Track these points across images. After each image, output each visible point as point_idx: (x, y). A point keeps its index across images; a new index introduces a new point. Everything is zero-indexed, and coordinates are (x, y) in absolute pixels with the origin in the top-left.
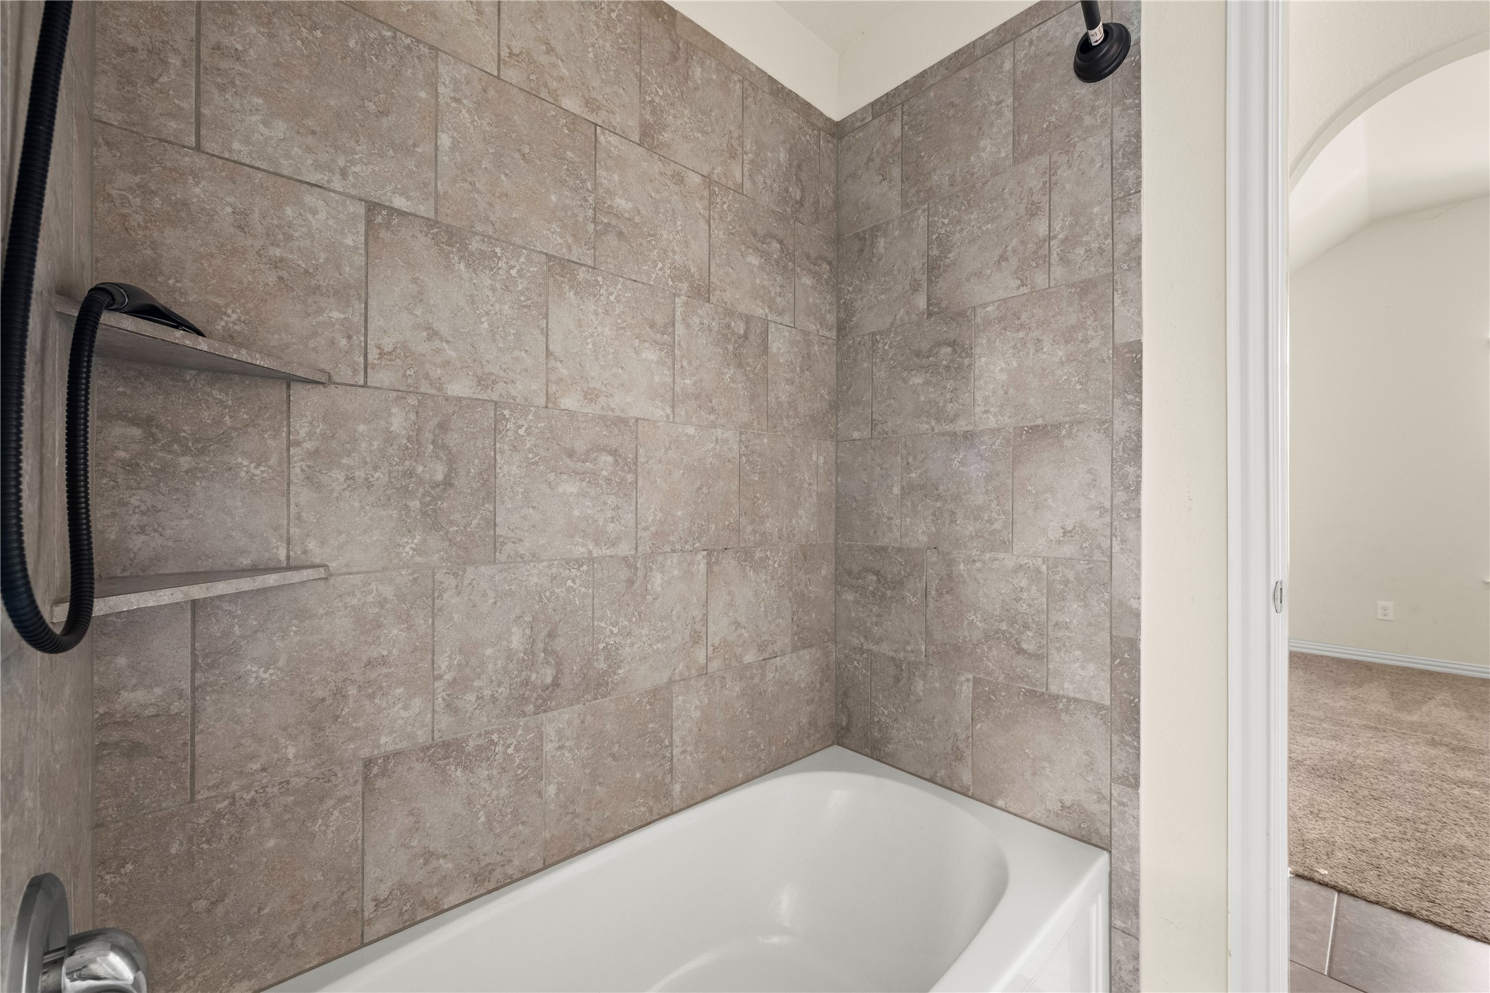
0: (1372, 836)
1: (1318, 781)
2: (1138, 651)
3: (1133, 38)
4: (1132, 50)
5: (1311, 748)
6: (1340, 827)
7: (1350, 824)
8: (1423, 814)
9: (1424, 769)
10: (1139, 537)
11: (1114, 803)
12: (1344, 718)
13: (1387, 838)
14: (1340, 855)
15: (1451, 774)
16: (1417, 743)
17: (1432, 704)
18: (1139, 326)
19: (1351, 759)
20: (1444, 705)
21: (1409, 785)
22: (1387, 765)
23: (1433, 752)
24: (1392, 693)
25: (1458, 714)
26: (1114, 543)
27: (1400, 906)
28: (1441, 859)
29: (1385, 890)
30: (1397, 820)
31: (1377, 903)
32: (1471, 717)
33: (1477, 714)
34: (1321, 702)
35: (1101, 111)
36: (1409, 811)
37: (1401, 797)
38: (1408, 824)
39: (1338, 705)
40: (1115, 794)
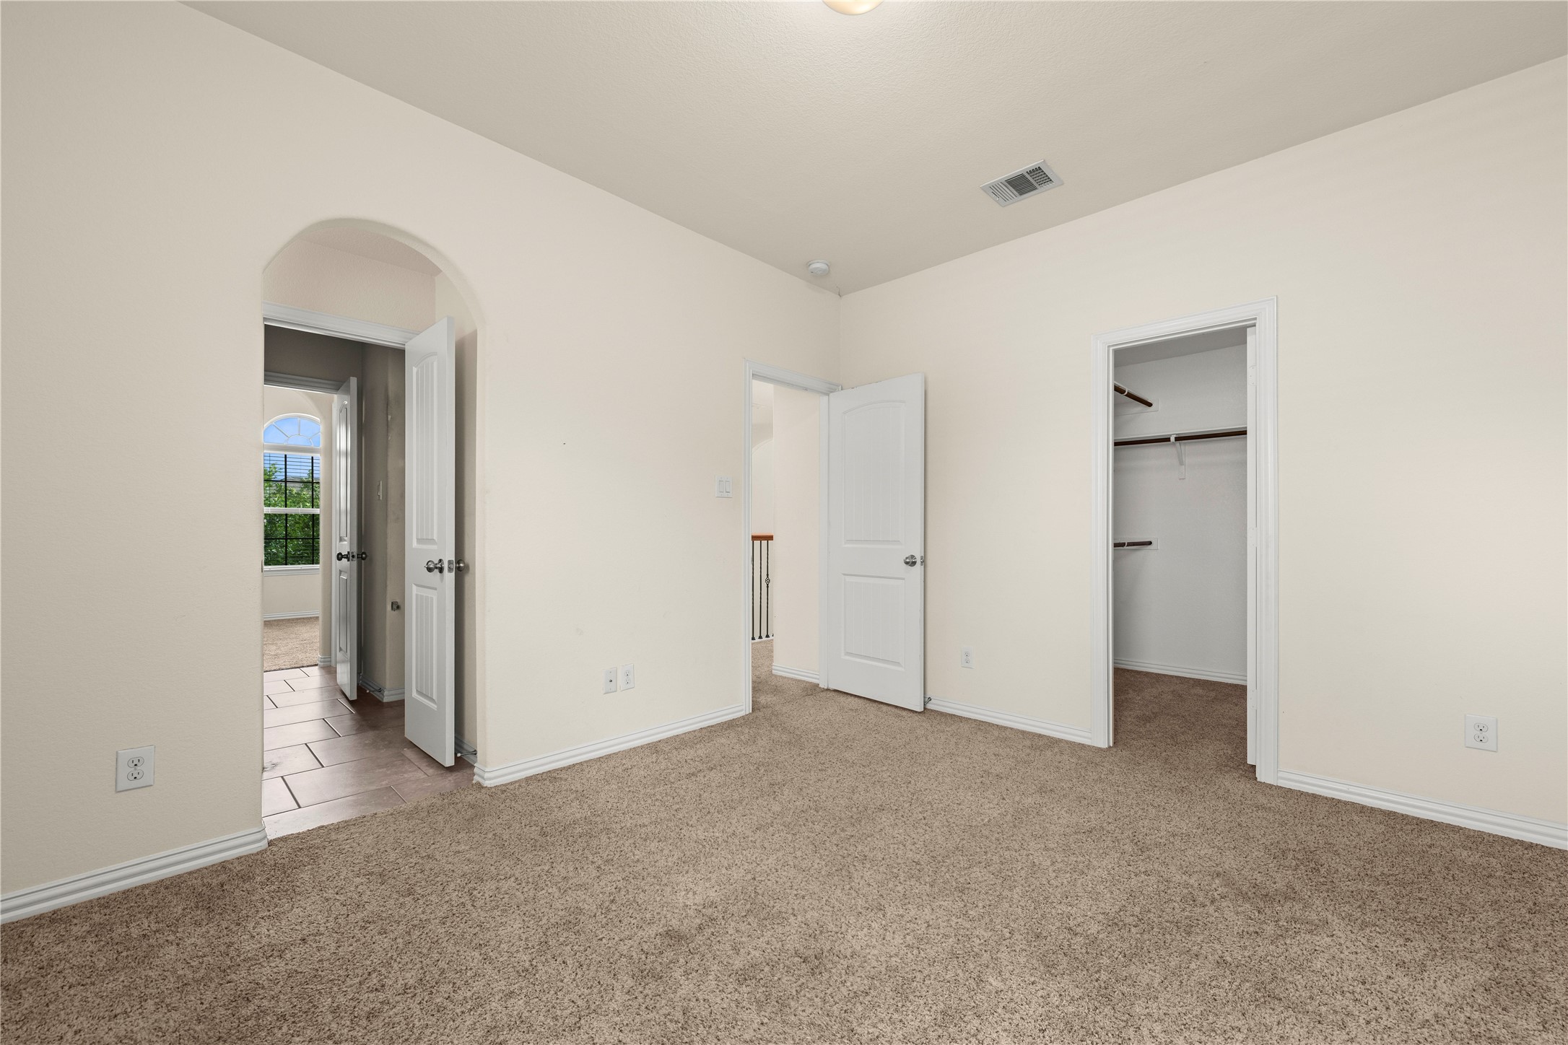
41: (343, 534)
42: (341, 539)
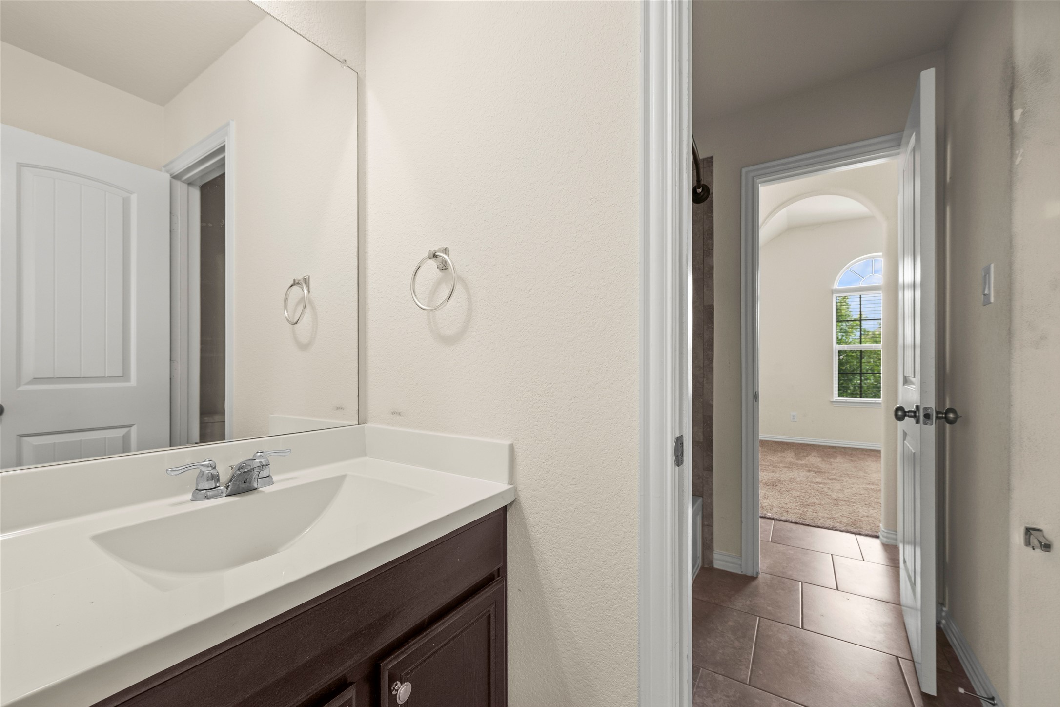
0: (786, 503)
1: (767, 487)
2: (713, 420)
3: (711, 191)
4: (710, 196)
5: (765, 476)
6: (775, 501)
7: (778, 500)
8: (803, 494)
9: (805, 479)
10: (713, 377)
11: (704, 478)
12: (777, 464)
13: (790, 502)
14: (775, 509)
15: (814, 481)
16: (803, 471)
17: (810, 457)
18: (713, 299)
19: (779, 479)
20: (814, 457)
21: (799, 486)
22: (792, 480)
23: (808, 474)
24: (795, 454)
25: (819, 460)
26: (704, 380)
27: (793, 521)
28: (808, 507)
29: (789, 518)
30: (795, 497)
31: (786, 521)
32: (823, 460)
33: (825, 459)
34: (768, 459)
35: (700, 215)
36: (798, 493)
37: (796, 490)
38: (798, 498)
39: (775, 460)
40: (705, 475)
41: (909, 373)
42: (906, 381)
